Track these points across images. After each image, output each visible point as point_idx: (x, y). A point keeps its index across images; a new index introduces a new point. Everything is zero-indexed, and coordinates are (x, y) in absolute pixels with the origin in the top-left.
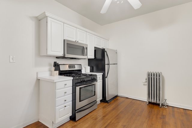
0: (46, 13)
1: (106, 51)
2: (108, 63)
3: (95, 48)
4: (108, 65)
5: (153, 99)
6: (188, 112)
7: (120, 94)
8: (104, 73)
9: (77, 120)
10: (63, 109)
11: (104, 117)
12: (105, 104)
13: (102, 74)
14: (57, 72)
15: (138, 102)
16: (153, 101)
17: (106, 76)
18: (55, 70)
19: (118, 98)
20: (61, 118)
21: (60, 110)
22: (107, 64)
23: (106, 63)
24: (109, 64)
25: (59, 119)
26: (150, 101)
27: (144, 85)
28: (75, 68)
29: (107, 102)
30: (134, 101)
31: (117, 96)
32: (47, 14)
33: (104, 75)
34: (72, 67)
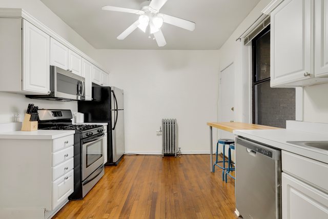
0: (22, 12)
1: (113, 91)
2: (116, 108)
3: (93, 84)
4: (116, 112)
5: (168, 150)
6: (198, 156)
7: (127, 152)
8: (110, 123)
9: (84, 195)
10: (63, 183)
11: (120, 182)
12: (112, 168)
13: (107, 124)
14: (36, 123)
15: (152, 157)
16: (168, 153)
17: (113, 127)
18: (31, 120)
19: (125, 157)
20: (61, 198)
21: (59, 185)
22: (115, 110)
23: (113, 108)
24: (117, 110)
25: (58, 201)
26: (166, 153)
27: (158, 135)
28: (62, 116)
29: (115, 164)
30: (147, 157)
31: (123, 155)
32: (24, 14)
33: (110, 125)
34: (58, 114)
